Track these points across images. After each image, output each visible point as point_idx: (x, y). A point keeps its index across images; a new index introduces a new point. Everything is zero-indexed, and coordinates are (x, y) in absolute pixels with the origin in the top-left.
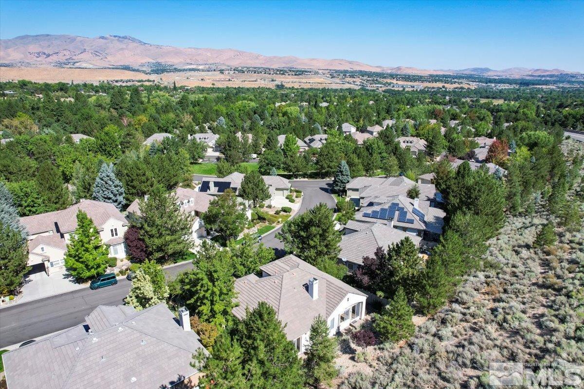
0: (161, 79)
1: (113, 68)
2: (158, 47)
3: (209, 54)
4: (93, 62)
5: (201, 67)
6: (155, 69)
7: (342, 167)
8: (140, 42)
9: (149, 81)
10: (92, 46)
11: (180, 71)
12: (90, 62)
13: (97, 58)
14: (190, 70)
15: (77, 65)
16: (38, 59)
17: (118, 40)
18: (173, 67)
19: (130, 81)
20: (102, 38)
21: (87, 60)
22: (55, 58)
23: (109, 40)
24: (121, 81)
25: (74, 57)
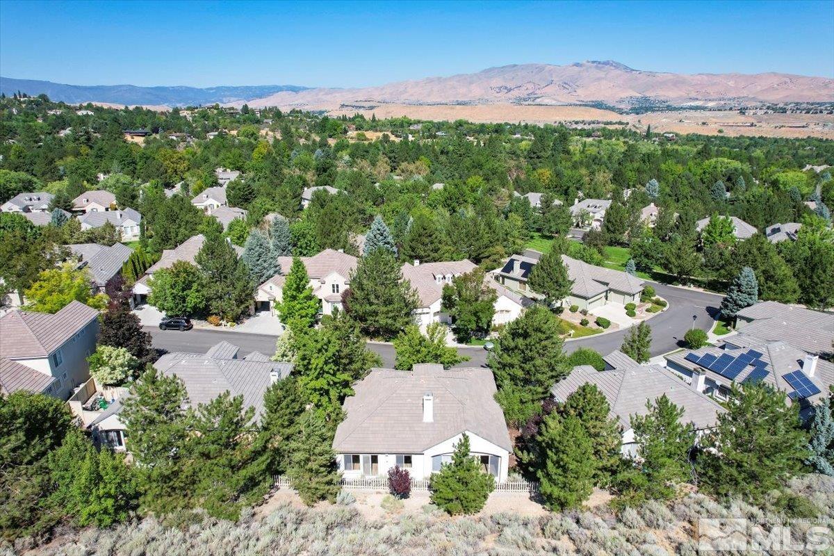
0: (639, 121)
1: (580, 105)
2: (651, 74)
3: (731, 83)
4: (558, 98)
5: (711, 104)
6: (637, 106)
7: (742, 278)
8: (626, 68)
9: (620, 123)
10: (562, 77)
11: (675, 109)
12: (554, 97)
13: (566, 91)
14: (691, 108)
15: (538, 101)
16: (499, 95)
17: (597, 67)
18: (667, 104)
19: (594, 123)
20: (577, 65)
21: (552, 95)
22: (515, 93)
23: (584, 68)
24: (583, 122)
25: (538, 92)
